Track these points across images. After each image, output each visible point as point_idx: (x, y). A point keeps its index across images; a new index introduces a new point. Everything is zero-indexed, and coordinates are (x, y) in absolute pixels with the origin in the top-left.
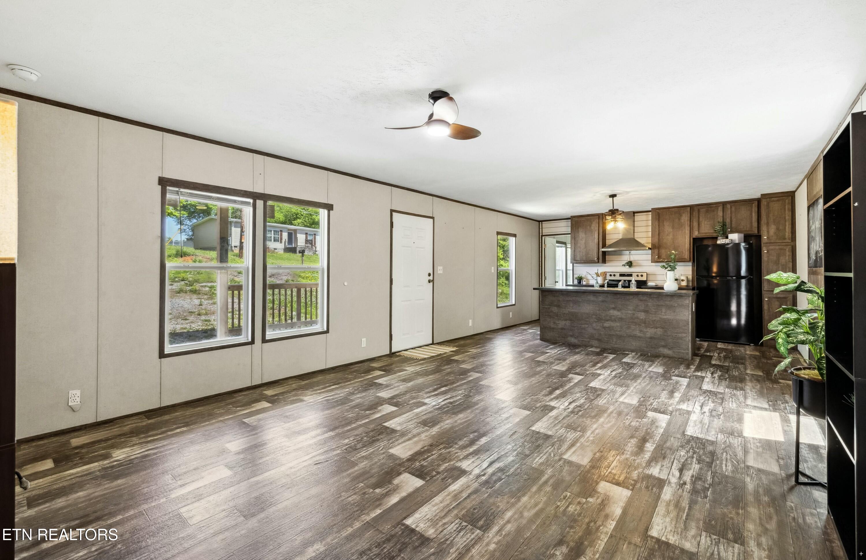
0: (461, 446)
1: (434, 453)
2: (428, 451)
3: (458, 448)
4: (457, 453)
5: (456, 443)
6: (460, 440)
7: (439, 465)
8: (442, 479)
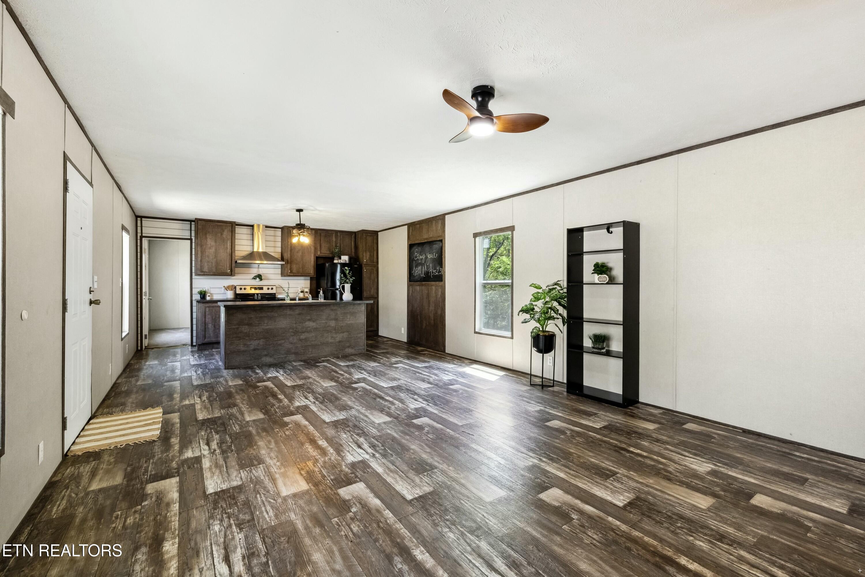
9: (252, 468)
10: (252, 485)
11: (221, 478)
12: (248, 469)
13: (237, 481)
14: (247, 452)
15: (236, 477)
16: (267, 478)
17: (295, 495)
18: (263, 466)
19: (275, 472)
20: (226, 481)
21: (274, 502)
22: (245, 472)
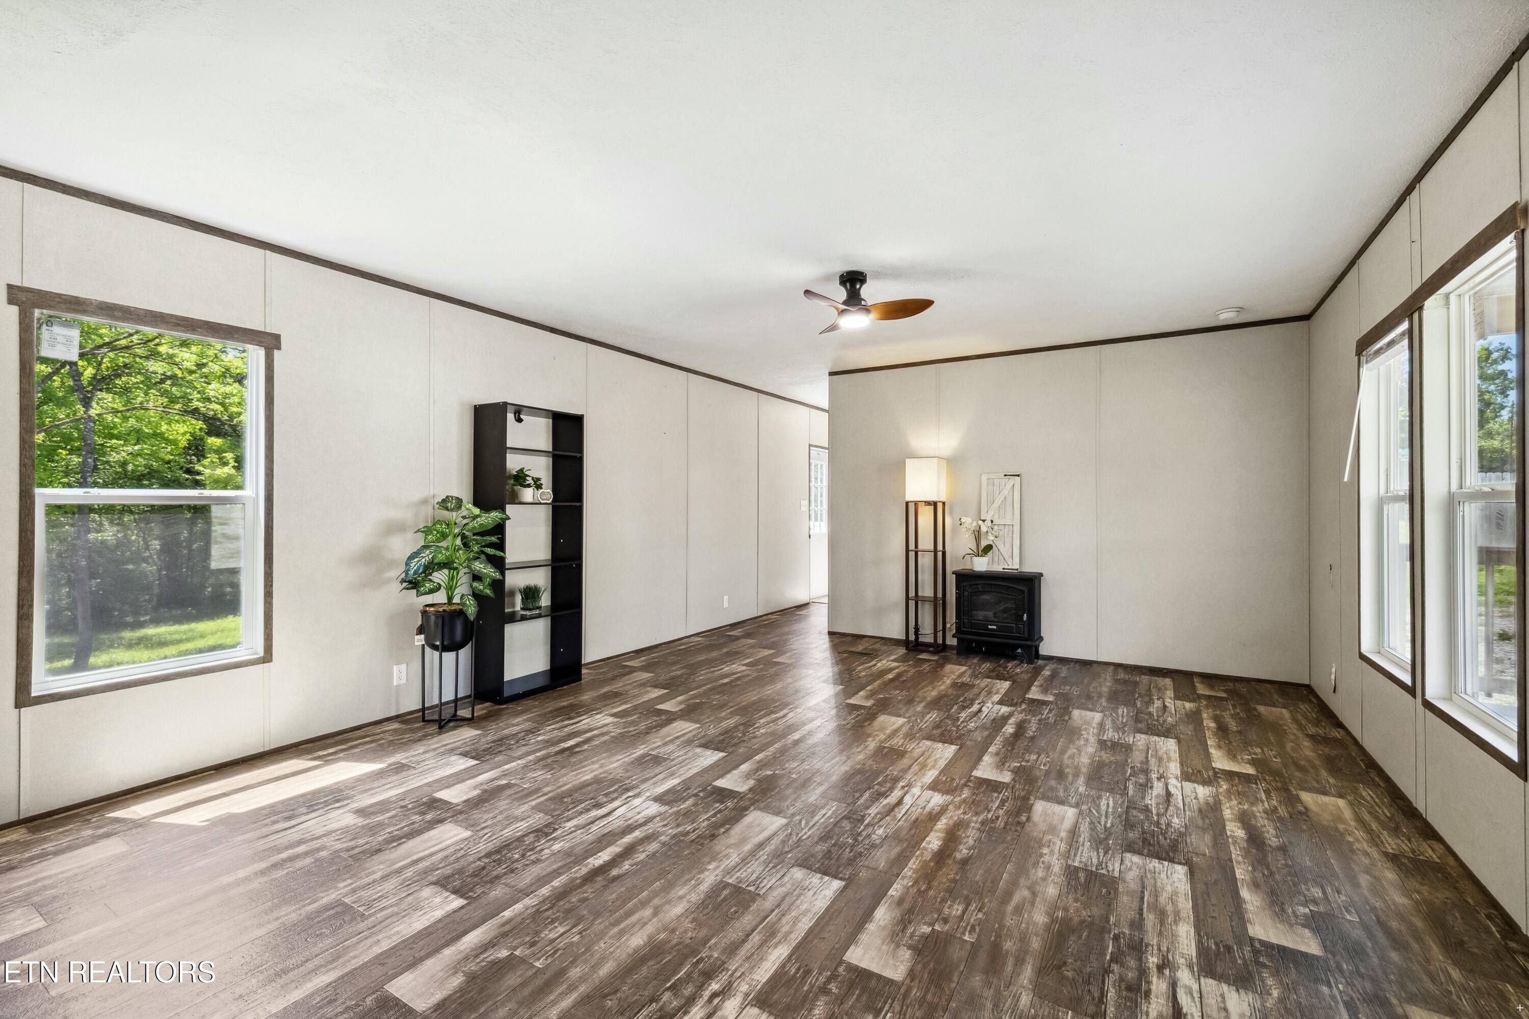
0: (655, 840)
1: (706, 823)
2: (716, 826)
3: (662, 835)
4: (665, 826)
5: (664, 844)
6: (654, 854)
7: (695, 805)
8: (689, 789)
9: (1094, 869)
10: (1111, 842)
11: (1159, 880)
12: (1102, 871)
13: (1132, 862)
14: (1084, 913)
15: (1130, 869)
16: (1081, 839)
17: (1062, 802)
18: (1074, 861)
19: (1061, 841)
20: (1149, 870)
21: (1092, 809)
22: (1110, 868)
